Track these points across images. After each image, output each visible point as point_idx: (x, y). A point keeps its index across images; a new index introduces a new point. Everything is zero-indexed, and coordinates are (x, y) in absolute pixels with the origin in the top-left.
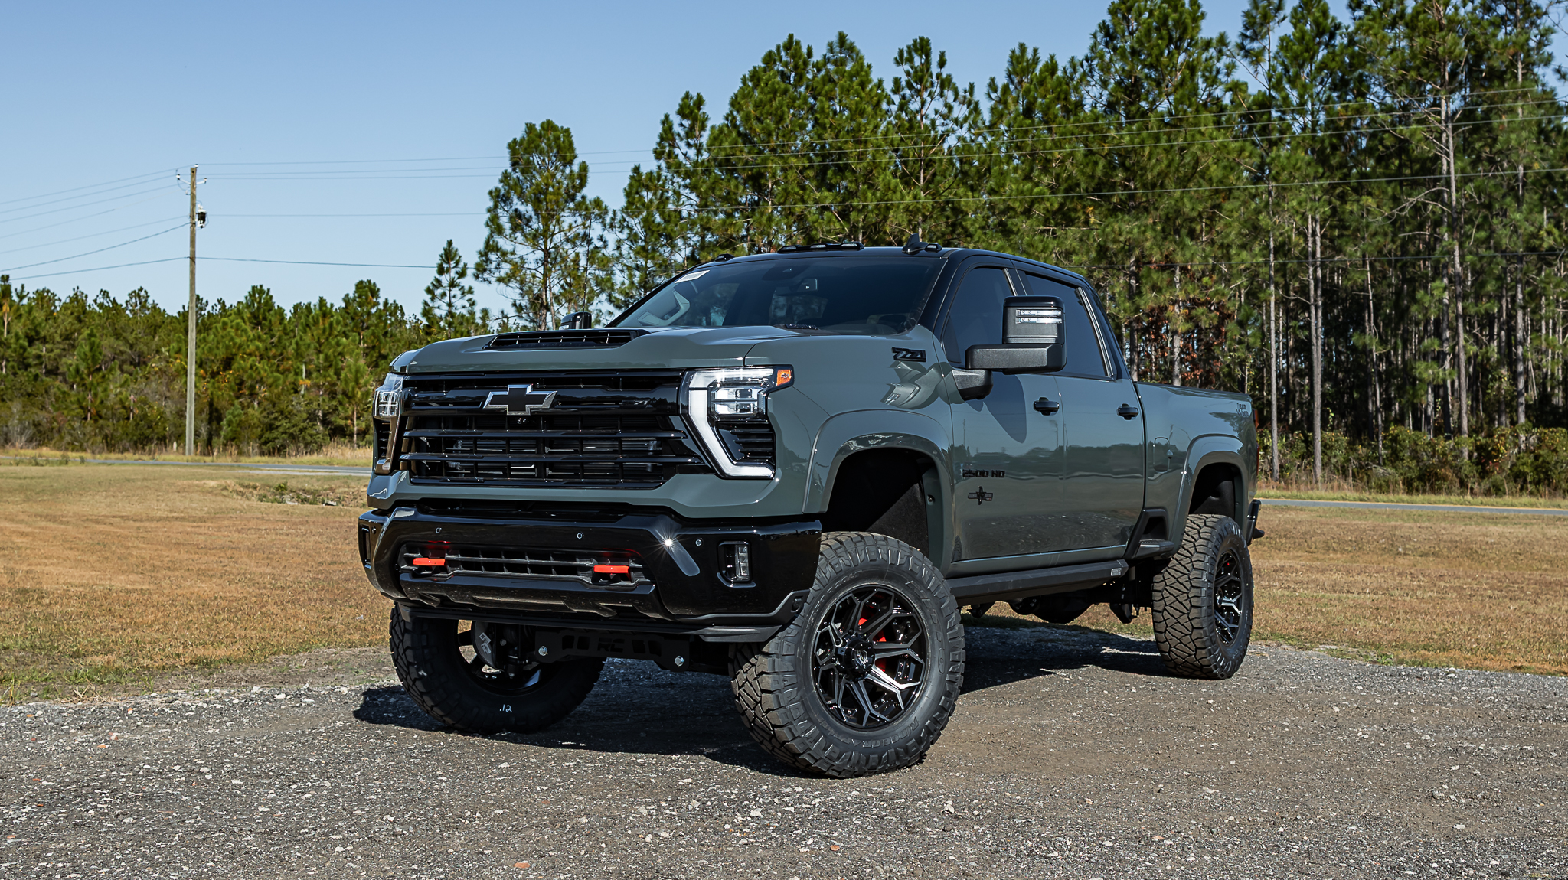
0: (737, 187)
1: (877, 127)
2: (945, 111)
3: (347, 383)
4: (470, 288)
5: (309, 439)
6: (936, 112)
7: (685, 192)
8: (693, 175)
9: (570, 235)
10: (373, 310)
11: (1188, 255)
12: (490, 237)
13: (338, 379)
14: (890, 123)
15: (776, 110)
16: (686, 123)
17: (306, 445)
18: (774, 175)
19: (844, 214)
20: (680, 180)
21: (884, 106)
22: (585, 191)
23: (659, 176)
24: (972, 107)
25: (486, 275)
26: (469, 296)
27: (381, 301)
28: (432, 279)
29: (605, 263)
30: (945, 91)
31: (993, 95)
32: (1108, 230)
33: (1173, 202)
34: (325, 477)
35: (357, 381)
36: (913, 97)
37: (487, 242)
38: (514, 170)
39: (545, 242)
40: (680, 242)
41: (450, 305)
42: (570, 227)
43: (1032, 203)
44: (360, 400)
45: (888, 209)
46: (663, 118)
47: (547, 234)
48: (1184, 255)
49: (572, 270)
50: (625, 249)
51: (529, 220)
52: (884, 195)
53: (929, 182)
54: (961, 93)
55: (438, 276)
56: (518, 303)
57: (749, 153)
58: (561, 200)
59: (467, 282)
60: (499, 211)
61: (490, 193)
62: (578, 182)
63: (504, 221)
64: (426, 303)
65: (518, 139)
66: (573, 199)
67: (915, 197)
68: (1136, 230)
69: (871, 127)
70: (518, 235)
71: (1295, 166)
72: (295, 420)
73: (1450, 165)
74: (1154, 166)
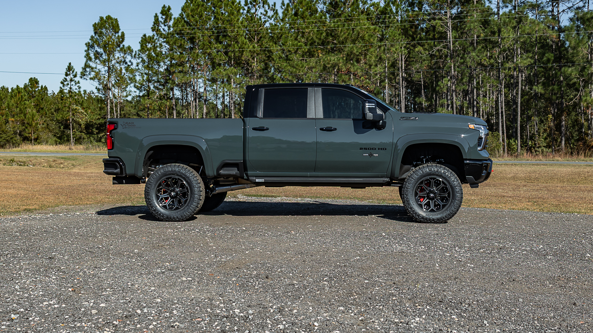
0: (184, 42)
1: (238, 19)
2: (265, 13)
3: (29, 120)
4: (79, 81)
5: (14, 142)
6: (261, 13)
7: (164, 44)
8: (167, 37)
9: (118, 61)
10: (37, 90)
11: (355, 68)
12: (87, 61)
13: (25, 118)
14: (243, 18)
15: (199, 12)
16: (164, 17)
17: (13, 144)
18: (199, 38)
19: (226, 53)
20: (162, 39)
21: (241, 11)
22: (124, 43)
23: (153, 38)
24: (275, 11)
25: (85, 77)
26: (78, 85)
27: (40, 85)
28: (63, 78)
29: (132, 71)
30: (265, 5)
31: (283, 7)
32: (326, 59)
33: (350, 49)
34: (27, 156)
35: (33, 120)
36: (252, 7)
37: (86, 64)
38: (95, 35)
39: (109, 64)
40: (162, 64)
41: (71, 88)
42: (118, 58)
43: (298, 49)
44: (35, 126)
45: (243, 51)
46: (155, 15)
47: (109, 60)
49: (119, 75)
50: (140, 66)
51: (102, 54)
52: (241, 46)
53: (258, 41)
54: (271, 6)
55: (65, 77)
56: (98, 87)
57: (189, 29)
58: (114, 47)
59: (77, 79)
60: (90, 51)
61: (86, 44)
62: (121, 40)
63: (92, 55)
64: (61, 88)
65: (97, 23)
66: (119, 46)
67: (254, 47)
68: (336, 60)
69: (236, 20)
70: (97, 61)
71: (394, 35)
72: (8, 134)
73: (450, 35)
74: (342, 35)
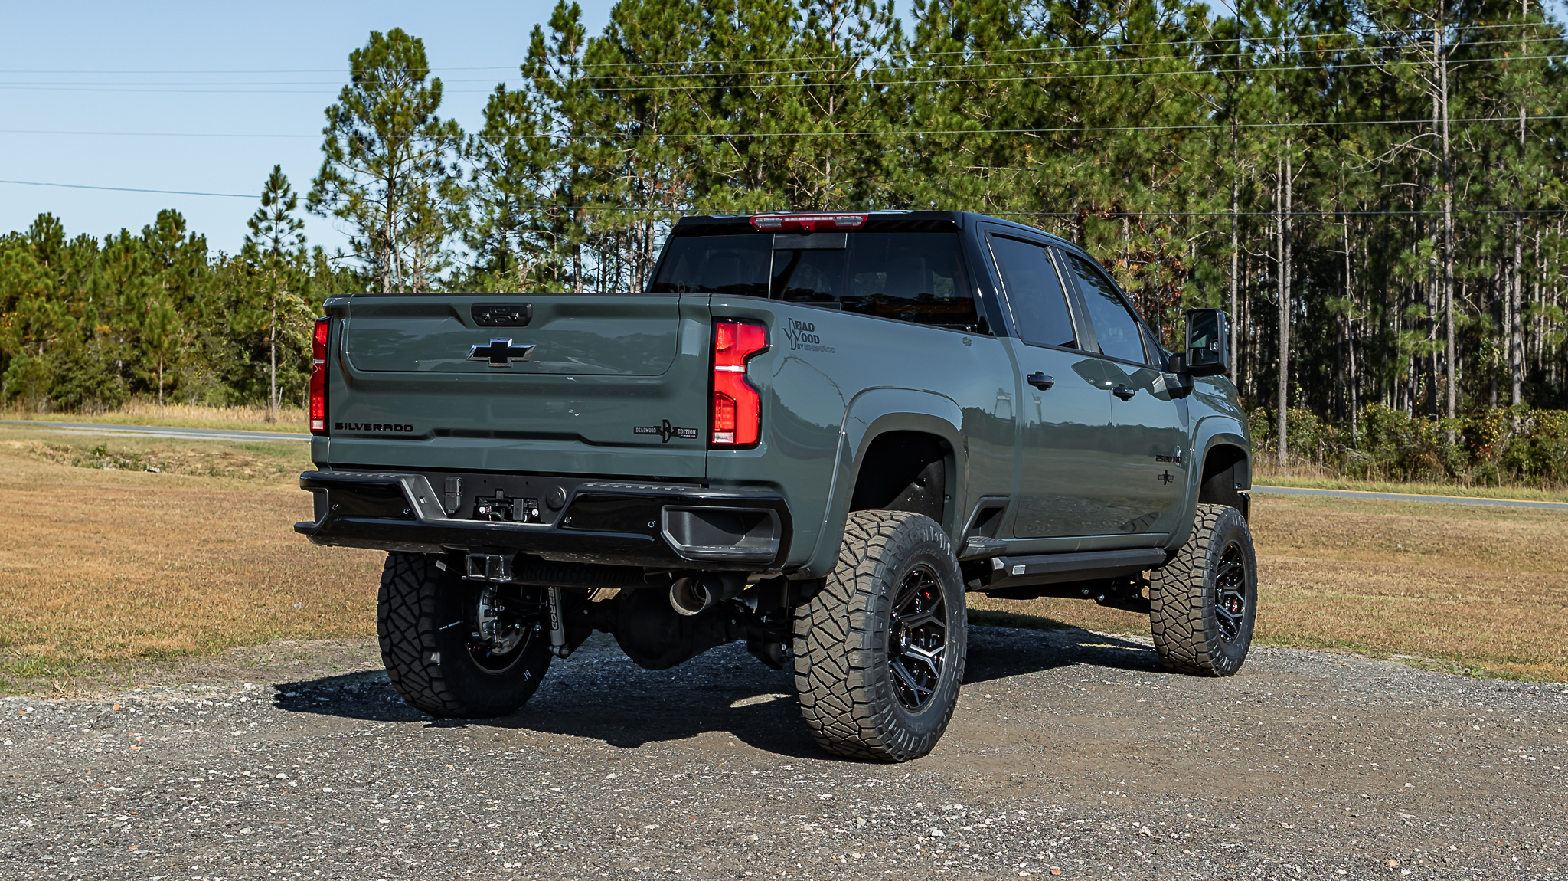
0: (617, 111)
1: (782, 46)
2: (860, 30)
3: (152, 330)
4: (300, 221)
5: (107, 393)
6: (850, 31)
7: (557, 116)
8: (567, 98)
9: (420, 162)
10: (178, 245)
11: (1141, 203)
12: (328, 162)
13: (142, 324)
14: (796, 42)
15: (666, 23)
16: (560, 36)
17: (105, 400)
18: (661, 100)
19: (742, 146)
20: (550, 101)
21: (791, 22)
22: (438, 112)
23: (525, 97)
24: (892, 26)
25: (320, 207)
26: (298, 231)
27: (187, 234)
28: (256, 210)
29: (459, 196)
30: (861, 7)
31: (920, 13)
32: (1049, 171)
33: (1125, 141)
34: (144, 439)
35: (164, 330)
36: (823, 12)
37: (324, 169)
38: (356, 85)
39: (391, 171)
40: (547, 174)
41: (276, 241)
42: (421, 154)
43: (961, 139)
44: (167, 349)
45: (793, 141)
46: (533, 29)
47: (392, 161)
48: (1135, 202)
49: (419, 203)
50: (483, 180)
51: (372, 143)
52: (790, 125)
53: (841, 110)
54: (879, 10)
55: (262, 207)
56: (356, 240)
57: (633, 72)
58: (410, 121)
59: (295, 215)
60: (337, 133)
61: (327, 111)
62: (430, 101)
63: (343, 144)
64: (248, 239)
65: (362, 50)
66: (424, 121)
67: (826, 129)
68: (1081, 173)
69: (775, 47)
70: (358, 161)
71: (1266, 103)
72: (92, 371)
73: (1443, 108)
74: (1104, 99)
